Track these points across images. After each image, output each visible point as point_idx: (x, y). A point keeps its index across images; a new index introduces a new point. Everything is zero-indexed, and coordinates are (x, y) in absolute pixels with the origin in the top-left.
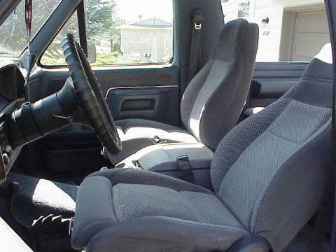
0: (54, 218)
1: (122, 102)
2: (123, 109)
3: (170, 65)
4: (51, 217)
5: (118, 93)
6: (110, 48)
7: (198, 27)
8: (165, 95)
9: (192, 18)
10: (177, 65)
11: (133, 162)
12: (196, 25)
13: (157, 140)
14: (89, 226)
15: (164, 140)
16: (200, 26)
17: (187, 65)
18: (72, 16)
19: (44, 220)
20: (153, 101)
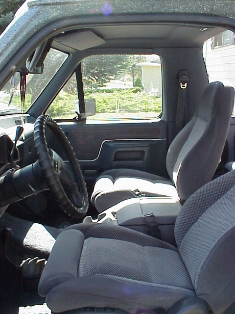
0: (38, 261)
1: (114, 153)
2: (115, 160)
3: (159, 120)
4: (37, 260)
5: (111, 145)
6: (131, 83)
7: (184, 86)
8: (154, 147)
9: (178, 78)
10: (166, 120)
11: (112, 213)
12: (181, 85)
13: (137, 193)
14: (52, 278)
15: (143, 193)
16: (186, 85)
17: (174, 121)
18: (72, 77)
19: (30, 261)
20: (142, 152)
